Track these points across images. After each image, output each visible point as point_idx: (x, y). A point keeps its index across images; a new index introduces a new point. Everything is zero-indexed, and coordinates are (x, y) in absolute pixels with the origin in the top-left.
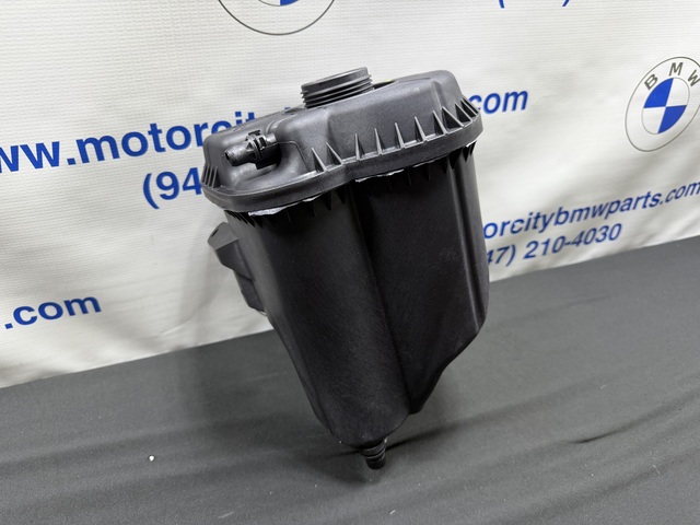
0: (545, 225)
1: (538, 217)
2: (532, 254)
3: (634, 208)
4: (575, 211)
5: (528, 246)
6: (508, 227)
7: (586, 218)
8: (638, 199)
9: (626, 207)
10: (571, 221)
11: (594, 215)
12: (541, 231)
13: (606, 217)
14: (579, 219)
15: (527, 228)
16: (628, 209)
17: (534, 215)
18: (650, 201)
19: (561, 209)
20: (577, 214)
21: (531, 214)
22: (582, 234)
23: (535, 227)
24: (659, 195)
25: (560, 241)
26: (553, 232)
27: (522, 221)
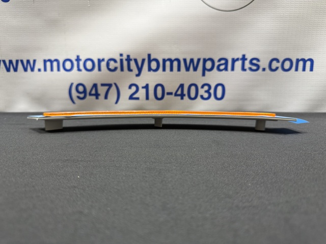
0: (140, 70)
1: (129, 59)
2: (135, 96)
3: (233, 69)
4: (164, 61)
5: (130, 87)
6: (103, 64)
7: (179, 69)
8: (234, 61)
9: (222, 67)
10: (164, 70)
11: (188, 69)
12: (138, 75)
13: (204, 74)
14: (171, 69)
15: (122, 69)
16: (226, 69)
17: (125, 57)
18: (247, 65)
19: (149, 56)
20: (168, 63)
21: (121, 55)
22: (182, 86)
23: (130, 70)
24: (258, 60)
25: (159, 88)
26: (149, 78)
27: (115, 61)
